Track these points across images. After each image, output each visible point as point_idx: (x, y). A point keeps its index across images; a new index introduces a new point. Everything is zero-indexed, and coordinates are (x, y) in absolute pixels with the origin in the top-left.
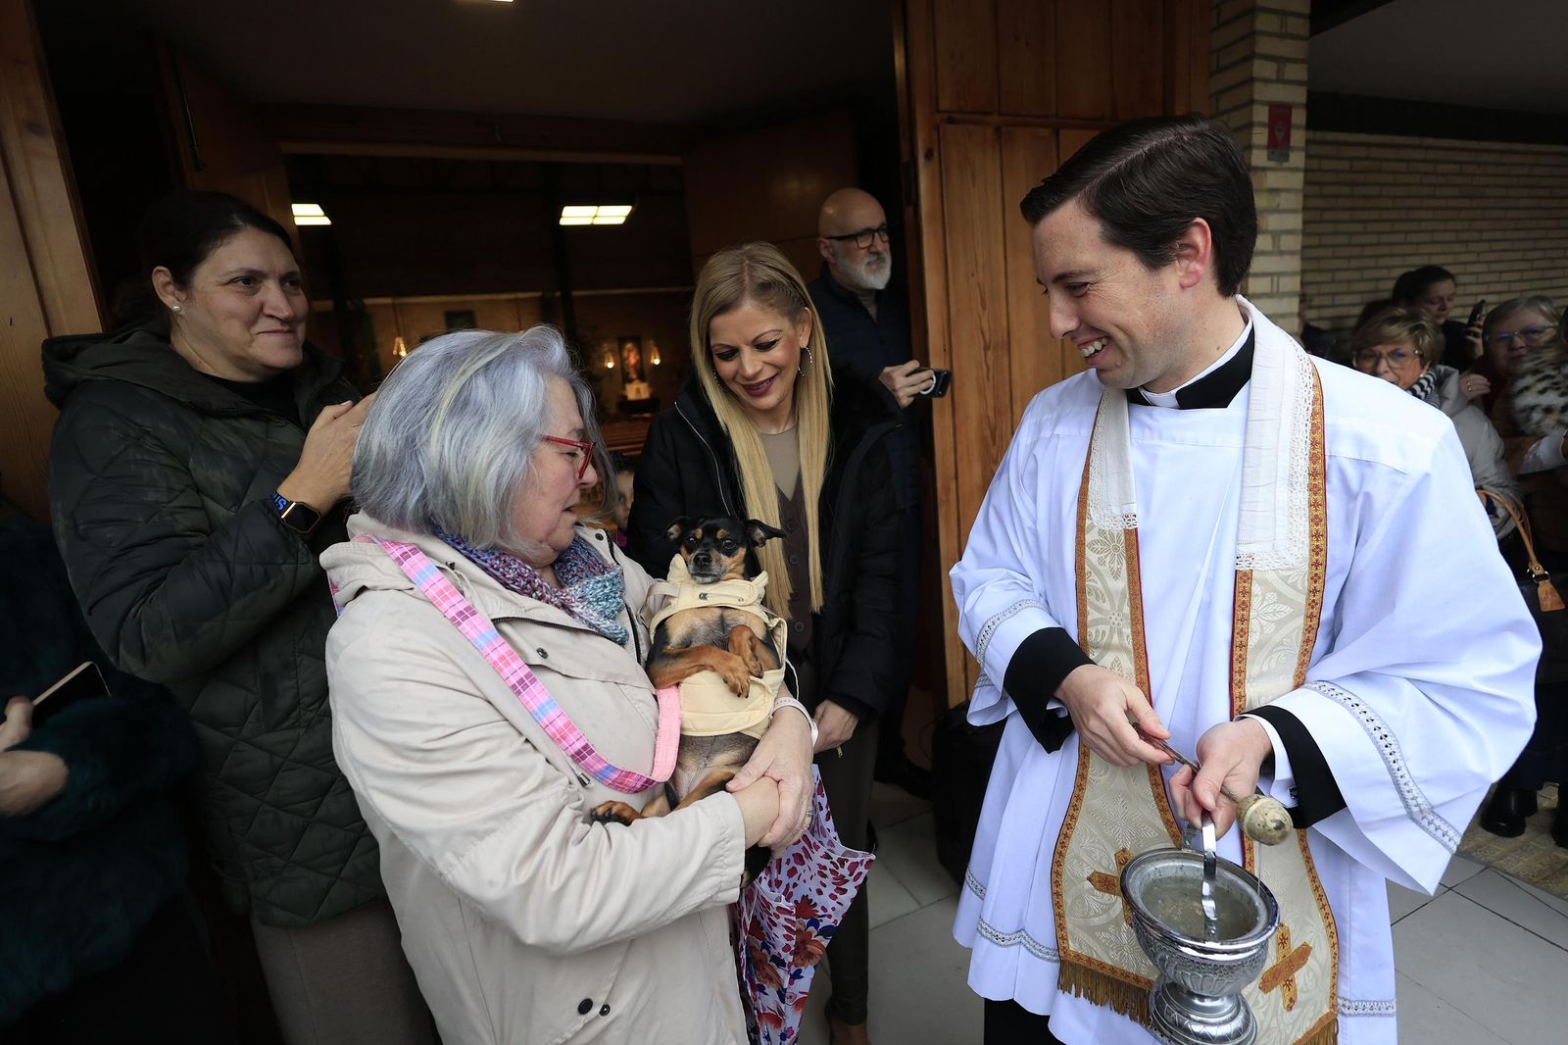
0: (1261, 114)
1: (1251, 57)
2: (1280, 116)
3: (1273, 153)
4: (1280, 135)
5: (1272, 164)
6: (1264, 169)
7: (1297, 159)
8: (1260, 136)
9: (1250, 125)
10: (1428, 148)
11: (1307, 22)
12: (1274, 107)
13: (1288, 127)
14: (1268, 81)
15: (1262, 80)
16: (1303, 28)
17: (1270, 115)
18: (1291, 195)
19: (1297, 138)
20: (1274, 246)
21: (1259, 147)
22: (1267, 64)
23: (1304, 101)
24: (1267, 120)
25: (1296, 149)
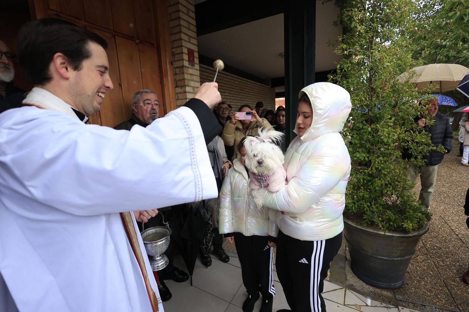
0: (185, 51)
1: (180, 32)
2: (190, 53)
3: (190, 63)
4: (191, 59)
5: (190, 66)
6: (188, 67)
7: (197, 67)
8: (186, 57)
9: (182, 53)
10: (232, 77)
11: (196, 28)
12: (189, 49)
13: (194, 57)
14: (186, 41)
15: (184, 40)
16: (195, 29)
17: (188, 52)
18: (197, 77)
19: (197, 61)
20: (193, 91)
21: (186, 60)
22: (185, 36)
23: (197, 50)
24: (187, 53)
25: (196, 64)
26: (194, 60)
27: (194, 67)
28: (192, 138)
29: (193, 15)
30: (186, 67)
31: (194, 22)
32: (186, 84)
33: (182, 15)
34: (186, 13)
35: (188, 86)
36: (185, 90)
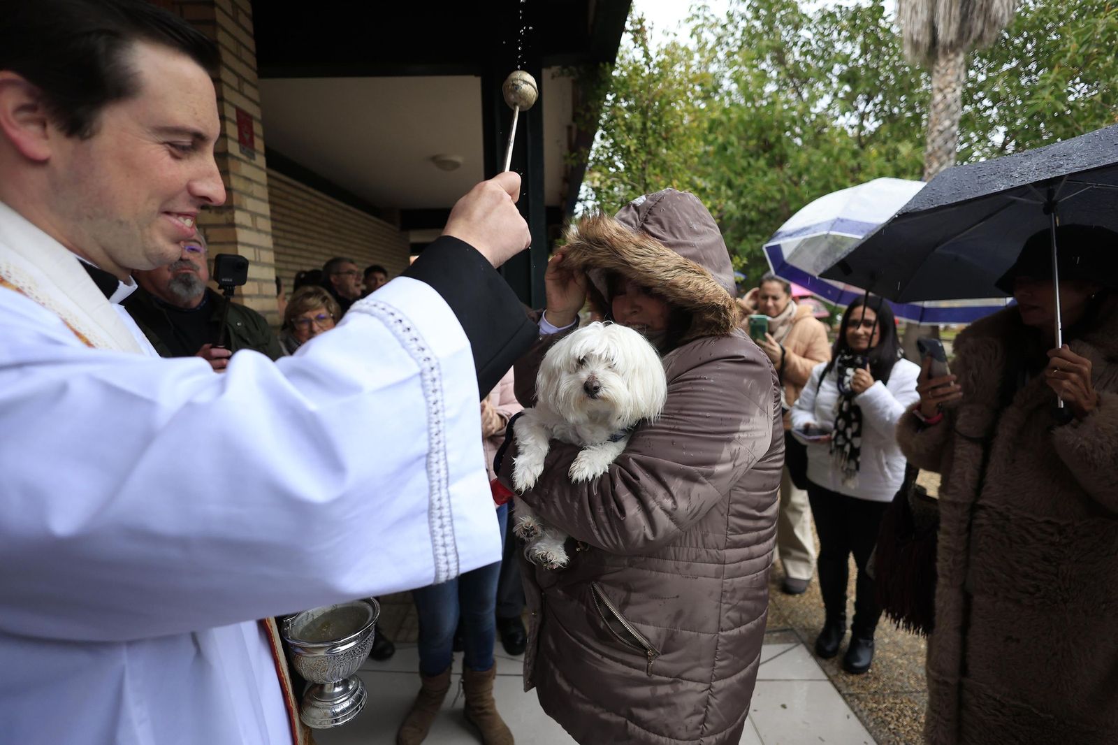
0: (231, 113)
2: (244, 121)
3: (243, 148)
4: (247, 136)
5: (244, 157)
6: (238, 159)
7: (260, 161)
8: (233, 131)
11: (255, 59)
12: (240, 112)
13: (252, 134)
14: (232, 88)
15: (228, 85)
16: (252, 61)
17: (238, 116)
18: (260, 187)
19: (259, 144)
20: (253, 224)
21: (232, 139)
22: (230, 73)
23: (259, 116)
24: (235, 118)
25: (259, 152)
26: (252, 141)
27: (253, 161)
28: (432, 369)
29: (249, 25)
30: (233, 157)
31: (250, 43)
32: (235, 203)
33: (220, 18)
34: (231, 14)
35: (240, 209)
36: (233, 218)
